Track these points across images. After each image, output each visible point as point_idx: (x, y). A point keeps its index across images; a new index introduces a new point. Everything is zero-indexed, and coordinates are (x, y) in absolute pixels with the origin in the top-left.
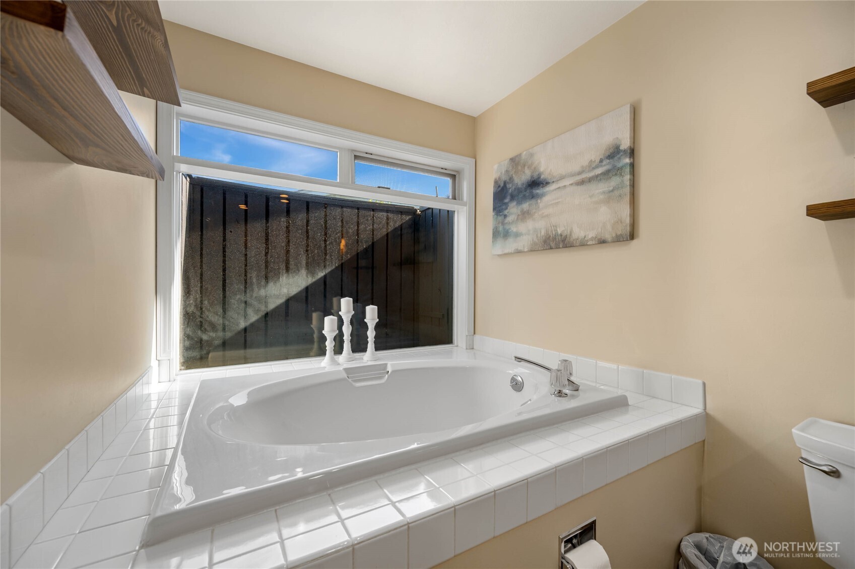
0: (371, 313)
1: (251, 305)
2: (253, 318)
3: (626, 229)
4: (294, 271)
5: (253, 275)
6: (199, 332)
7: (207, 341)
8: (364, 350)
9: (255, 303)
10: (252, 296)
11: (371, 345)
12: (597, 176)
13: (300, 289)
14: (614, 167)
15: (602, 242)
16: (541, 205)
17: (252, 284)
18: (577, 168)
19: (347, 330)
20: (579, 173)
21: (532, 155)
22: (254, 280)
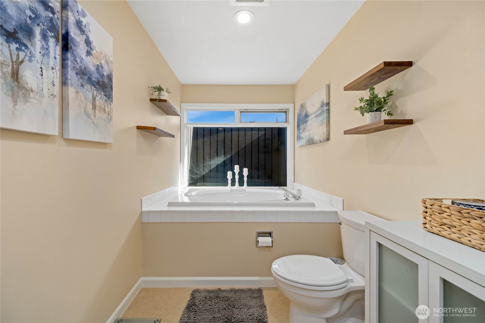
0: (246, 171)
1: (206, 167)
2: (207, 171)
3: (325, 137)
4: (220, 156)
5: (207, 157)
6: (192, 175)
7: (194, 178)
8: (243, 185)
9: (208, 166)
10: (206, 164)
11: (245, 184)
12: (319, 114)
13: (221, 162)
14: (323, 110)
15: (321, 142)
16: (308, 125)
17: (206, 160)
18: (315, 110)
19: (237, 177)
20: (316, 112)
21: (305, 103)
22: (207, 159)
